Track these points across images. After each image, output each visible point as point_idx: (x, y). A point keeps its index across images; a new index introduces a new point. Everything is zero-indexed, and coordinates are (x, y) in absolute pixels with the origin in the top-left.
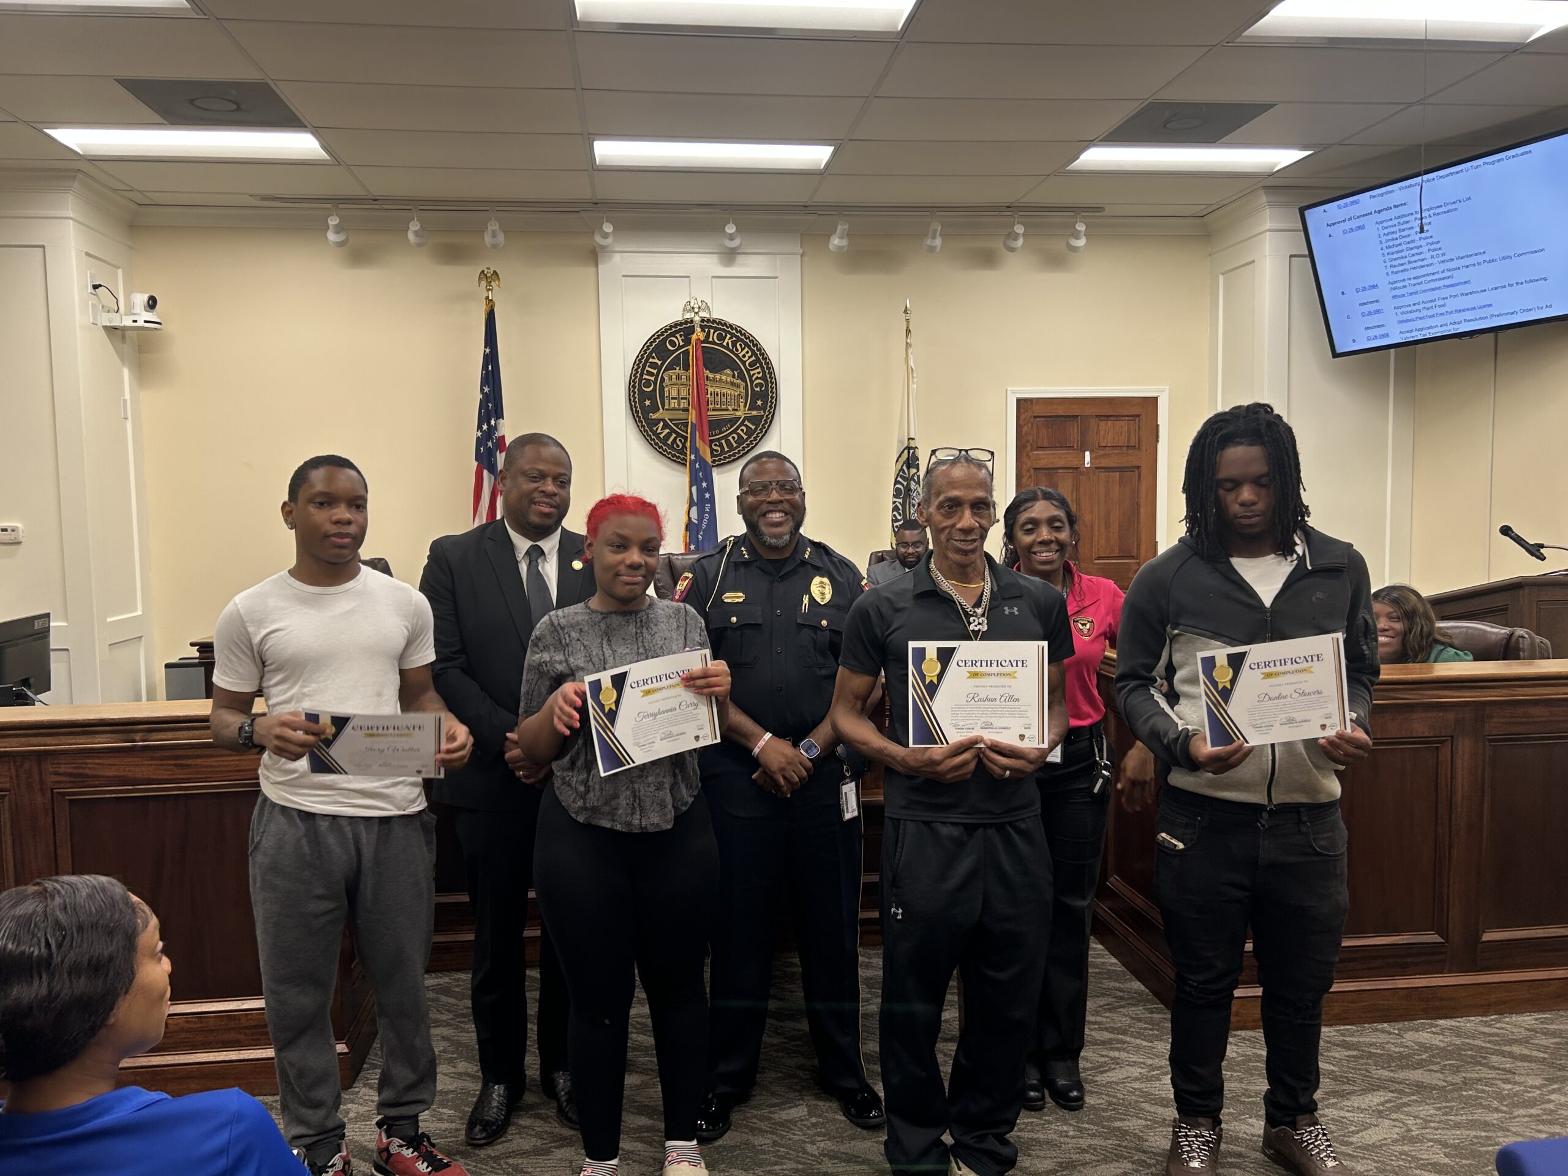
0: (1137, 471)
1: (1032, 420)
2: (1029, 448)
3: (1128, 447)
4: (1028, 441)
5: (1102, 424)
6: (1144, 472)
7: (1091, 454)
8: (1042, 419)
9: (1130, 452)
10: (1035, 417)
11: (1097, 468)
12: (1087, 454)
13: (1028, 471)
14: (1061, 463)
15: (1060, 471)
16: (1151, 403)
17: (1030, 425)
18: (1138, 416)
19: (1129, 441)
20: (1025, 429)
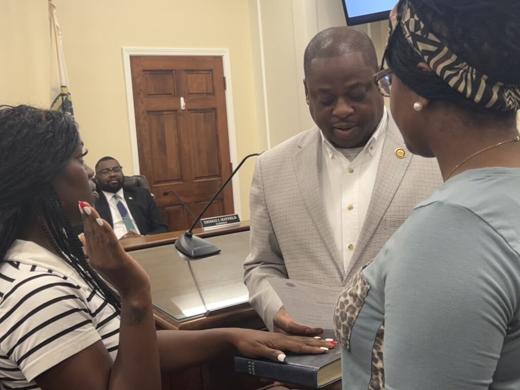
0: (214, 111)
1: (142, 73)
2: (142, 96)
3: (207, 93)
4: (141, 90)
5: (189, 76)
6: (219, 112)
7: (184, 99)
8: (148, 72)
9: (210, 97)
10: (144, 71)
11: (189, 110)
12: (182, 99)
13: (143, 113)
14: (165, 107)
15: (165, 113)
16: (219, 60)
17: (141, 77)
18: (211, 70)
19: (207, 89)
20: (138, 80)
